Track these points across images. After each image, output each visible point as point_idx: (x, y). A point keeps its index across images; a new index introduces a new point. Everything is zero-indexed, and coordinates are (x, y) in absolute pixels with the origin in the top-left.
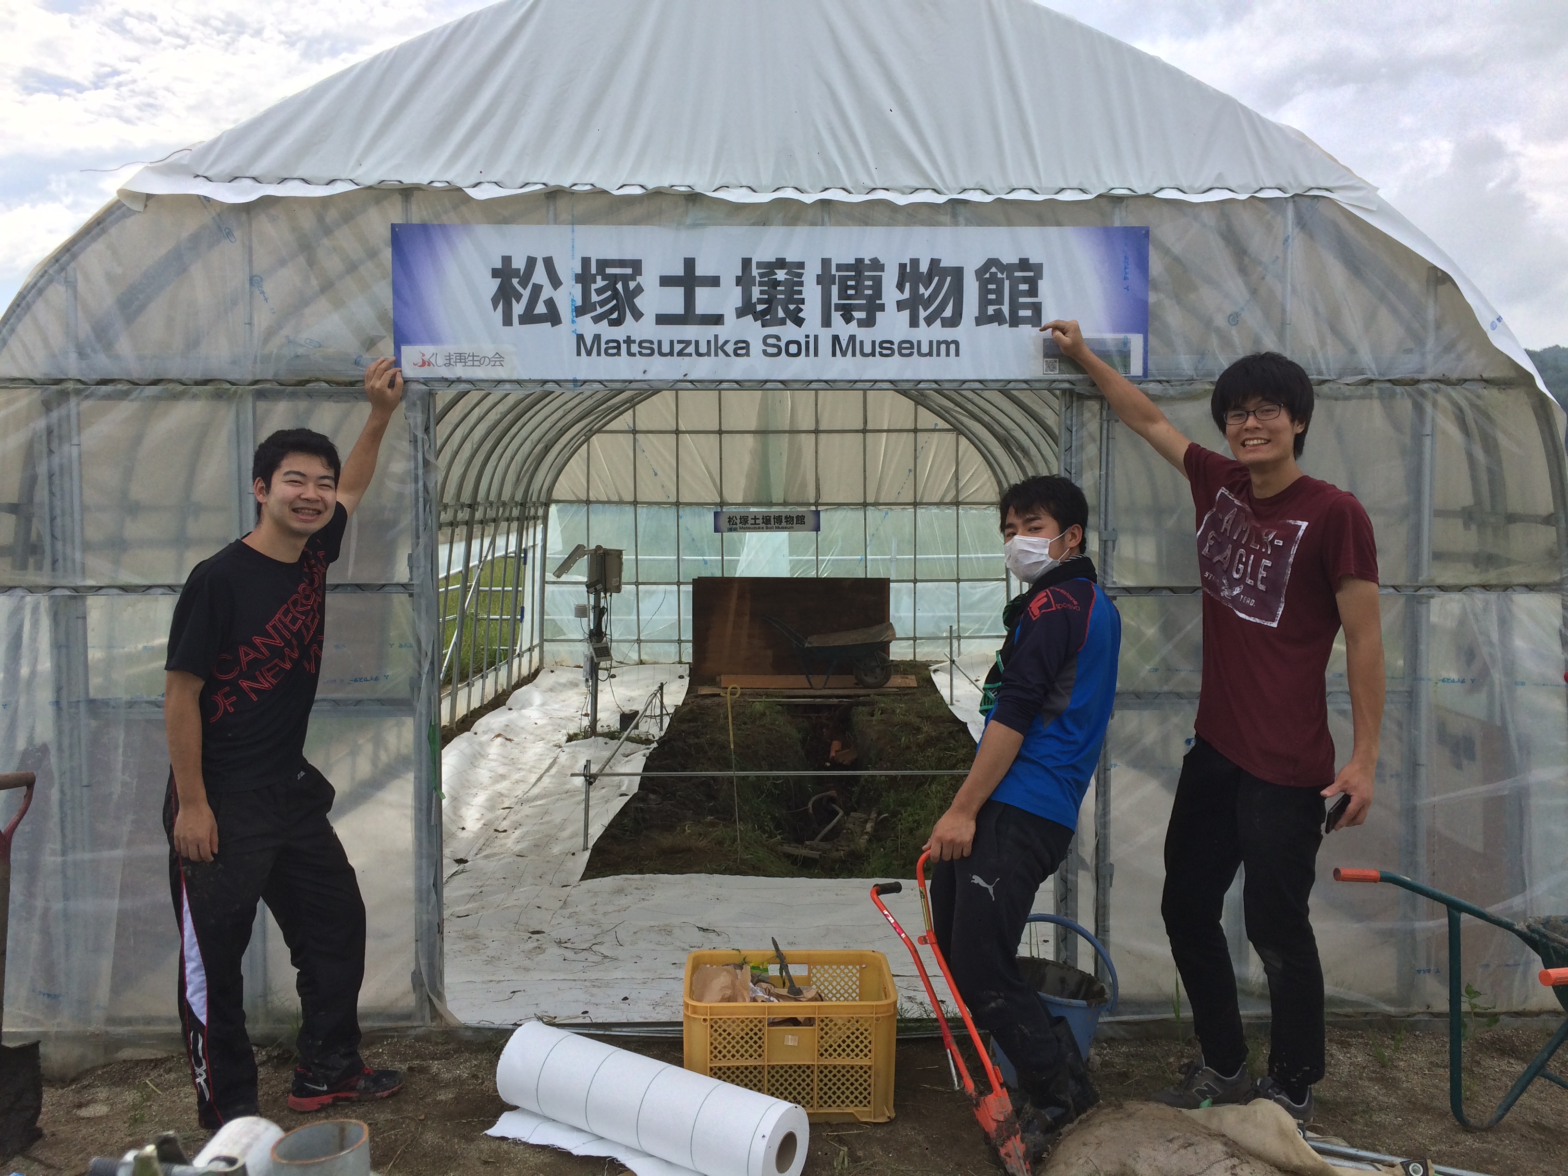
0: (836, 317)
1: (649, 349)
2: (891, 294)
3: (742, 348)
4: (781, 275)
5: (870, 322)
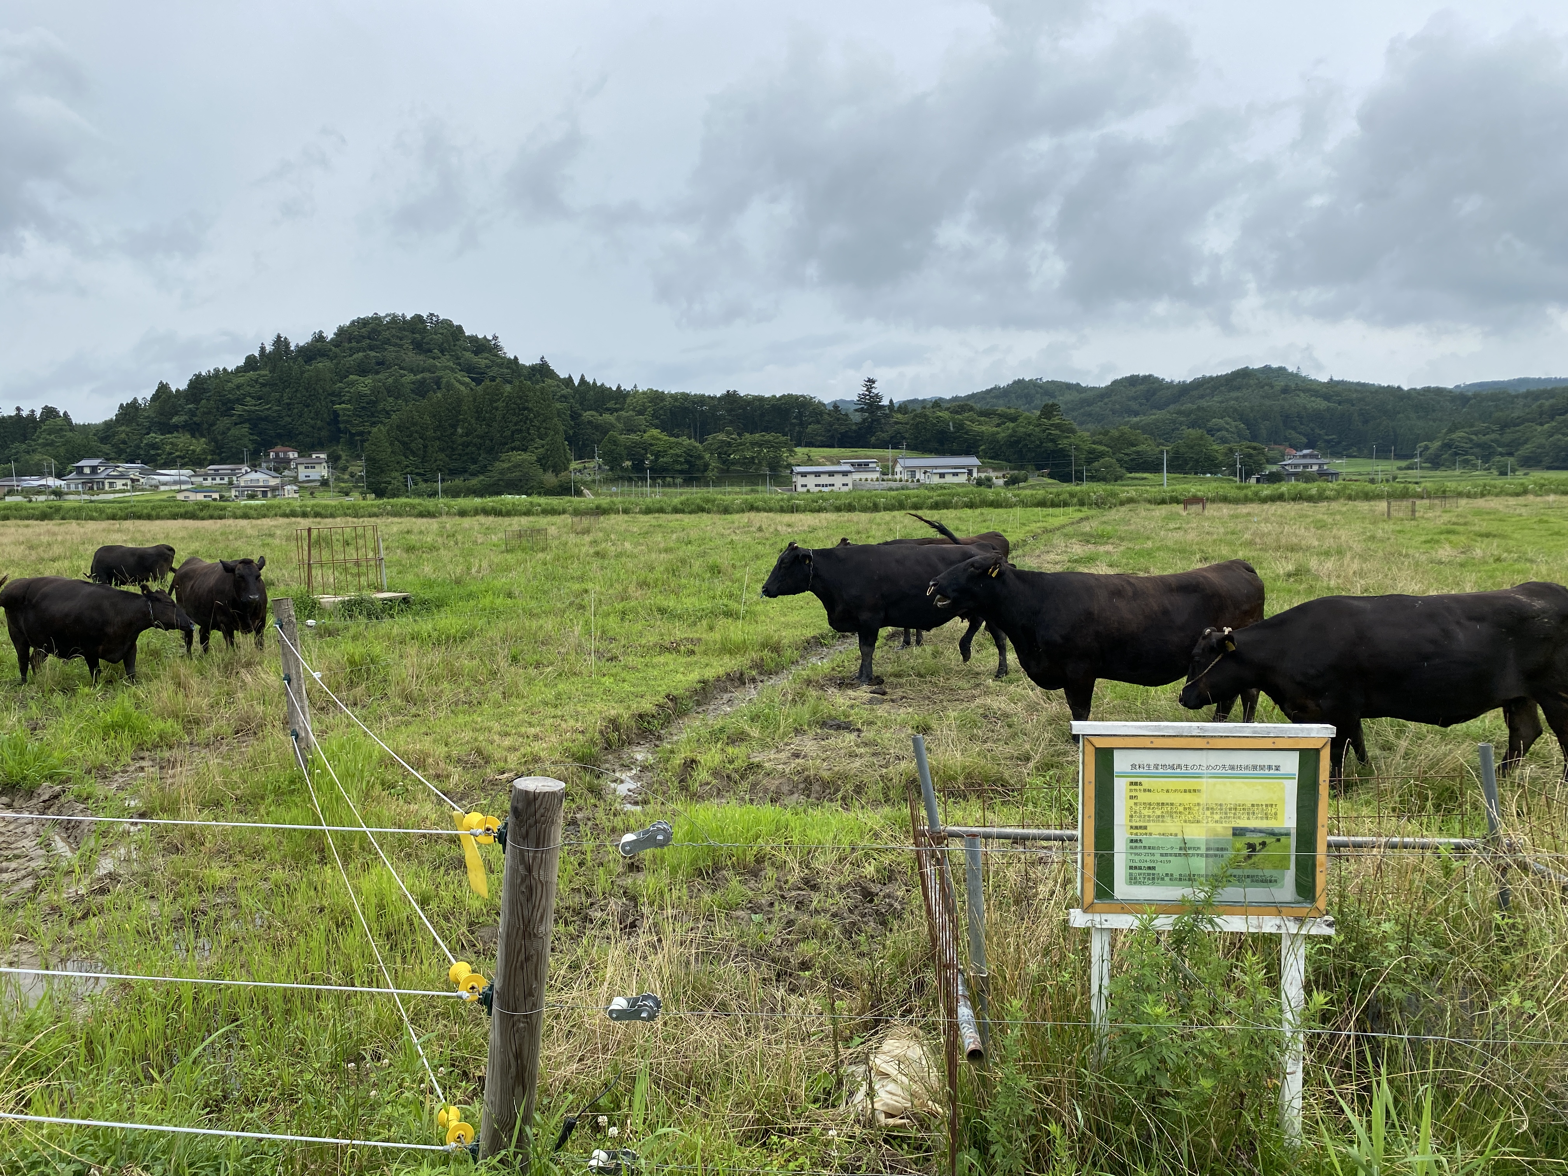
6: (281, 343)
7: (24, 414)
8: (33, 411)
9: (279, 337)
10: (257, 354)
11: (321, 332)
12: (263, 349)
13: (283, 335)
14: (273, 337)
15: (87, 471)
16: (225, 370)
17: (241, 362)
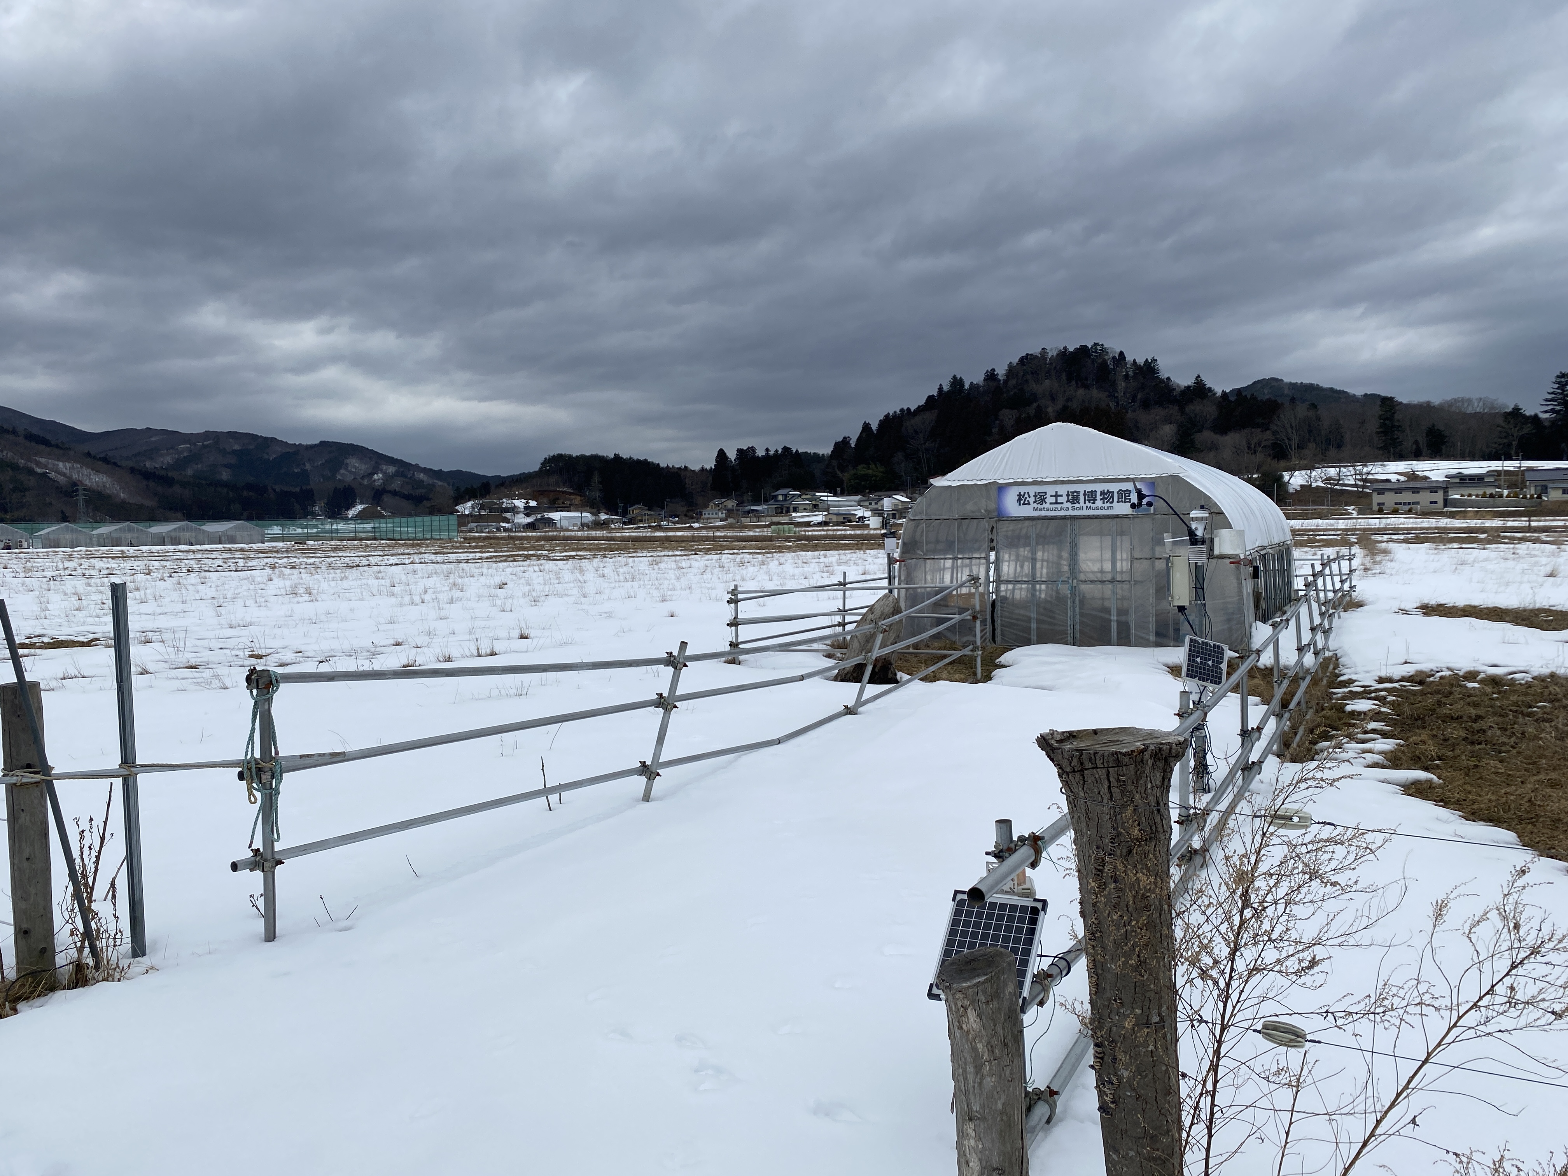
0: (1087, 502)
1: (1048, 509)
2: (1098, 497)
3: (1067, 509)
4: (1075, 494)
5: (1094, 503)
6: (957, 382)
7: (771, 453)
8: (777, 451)
9: (955, 377)
10: (935, 394)
11: (993, 370)
12: (940, 389)
13: (958, 377)
14: (950, 378)
15: (780, 498)
16: (909, 409)
17: (922, 402)
